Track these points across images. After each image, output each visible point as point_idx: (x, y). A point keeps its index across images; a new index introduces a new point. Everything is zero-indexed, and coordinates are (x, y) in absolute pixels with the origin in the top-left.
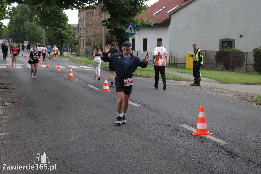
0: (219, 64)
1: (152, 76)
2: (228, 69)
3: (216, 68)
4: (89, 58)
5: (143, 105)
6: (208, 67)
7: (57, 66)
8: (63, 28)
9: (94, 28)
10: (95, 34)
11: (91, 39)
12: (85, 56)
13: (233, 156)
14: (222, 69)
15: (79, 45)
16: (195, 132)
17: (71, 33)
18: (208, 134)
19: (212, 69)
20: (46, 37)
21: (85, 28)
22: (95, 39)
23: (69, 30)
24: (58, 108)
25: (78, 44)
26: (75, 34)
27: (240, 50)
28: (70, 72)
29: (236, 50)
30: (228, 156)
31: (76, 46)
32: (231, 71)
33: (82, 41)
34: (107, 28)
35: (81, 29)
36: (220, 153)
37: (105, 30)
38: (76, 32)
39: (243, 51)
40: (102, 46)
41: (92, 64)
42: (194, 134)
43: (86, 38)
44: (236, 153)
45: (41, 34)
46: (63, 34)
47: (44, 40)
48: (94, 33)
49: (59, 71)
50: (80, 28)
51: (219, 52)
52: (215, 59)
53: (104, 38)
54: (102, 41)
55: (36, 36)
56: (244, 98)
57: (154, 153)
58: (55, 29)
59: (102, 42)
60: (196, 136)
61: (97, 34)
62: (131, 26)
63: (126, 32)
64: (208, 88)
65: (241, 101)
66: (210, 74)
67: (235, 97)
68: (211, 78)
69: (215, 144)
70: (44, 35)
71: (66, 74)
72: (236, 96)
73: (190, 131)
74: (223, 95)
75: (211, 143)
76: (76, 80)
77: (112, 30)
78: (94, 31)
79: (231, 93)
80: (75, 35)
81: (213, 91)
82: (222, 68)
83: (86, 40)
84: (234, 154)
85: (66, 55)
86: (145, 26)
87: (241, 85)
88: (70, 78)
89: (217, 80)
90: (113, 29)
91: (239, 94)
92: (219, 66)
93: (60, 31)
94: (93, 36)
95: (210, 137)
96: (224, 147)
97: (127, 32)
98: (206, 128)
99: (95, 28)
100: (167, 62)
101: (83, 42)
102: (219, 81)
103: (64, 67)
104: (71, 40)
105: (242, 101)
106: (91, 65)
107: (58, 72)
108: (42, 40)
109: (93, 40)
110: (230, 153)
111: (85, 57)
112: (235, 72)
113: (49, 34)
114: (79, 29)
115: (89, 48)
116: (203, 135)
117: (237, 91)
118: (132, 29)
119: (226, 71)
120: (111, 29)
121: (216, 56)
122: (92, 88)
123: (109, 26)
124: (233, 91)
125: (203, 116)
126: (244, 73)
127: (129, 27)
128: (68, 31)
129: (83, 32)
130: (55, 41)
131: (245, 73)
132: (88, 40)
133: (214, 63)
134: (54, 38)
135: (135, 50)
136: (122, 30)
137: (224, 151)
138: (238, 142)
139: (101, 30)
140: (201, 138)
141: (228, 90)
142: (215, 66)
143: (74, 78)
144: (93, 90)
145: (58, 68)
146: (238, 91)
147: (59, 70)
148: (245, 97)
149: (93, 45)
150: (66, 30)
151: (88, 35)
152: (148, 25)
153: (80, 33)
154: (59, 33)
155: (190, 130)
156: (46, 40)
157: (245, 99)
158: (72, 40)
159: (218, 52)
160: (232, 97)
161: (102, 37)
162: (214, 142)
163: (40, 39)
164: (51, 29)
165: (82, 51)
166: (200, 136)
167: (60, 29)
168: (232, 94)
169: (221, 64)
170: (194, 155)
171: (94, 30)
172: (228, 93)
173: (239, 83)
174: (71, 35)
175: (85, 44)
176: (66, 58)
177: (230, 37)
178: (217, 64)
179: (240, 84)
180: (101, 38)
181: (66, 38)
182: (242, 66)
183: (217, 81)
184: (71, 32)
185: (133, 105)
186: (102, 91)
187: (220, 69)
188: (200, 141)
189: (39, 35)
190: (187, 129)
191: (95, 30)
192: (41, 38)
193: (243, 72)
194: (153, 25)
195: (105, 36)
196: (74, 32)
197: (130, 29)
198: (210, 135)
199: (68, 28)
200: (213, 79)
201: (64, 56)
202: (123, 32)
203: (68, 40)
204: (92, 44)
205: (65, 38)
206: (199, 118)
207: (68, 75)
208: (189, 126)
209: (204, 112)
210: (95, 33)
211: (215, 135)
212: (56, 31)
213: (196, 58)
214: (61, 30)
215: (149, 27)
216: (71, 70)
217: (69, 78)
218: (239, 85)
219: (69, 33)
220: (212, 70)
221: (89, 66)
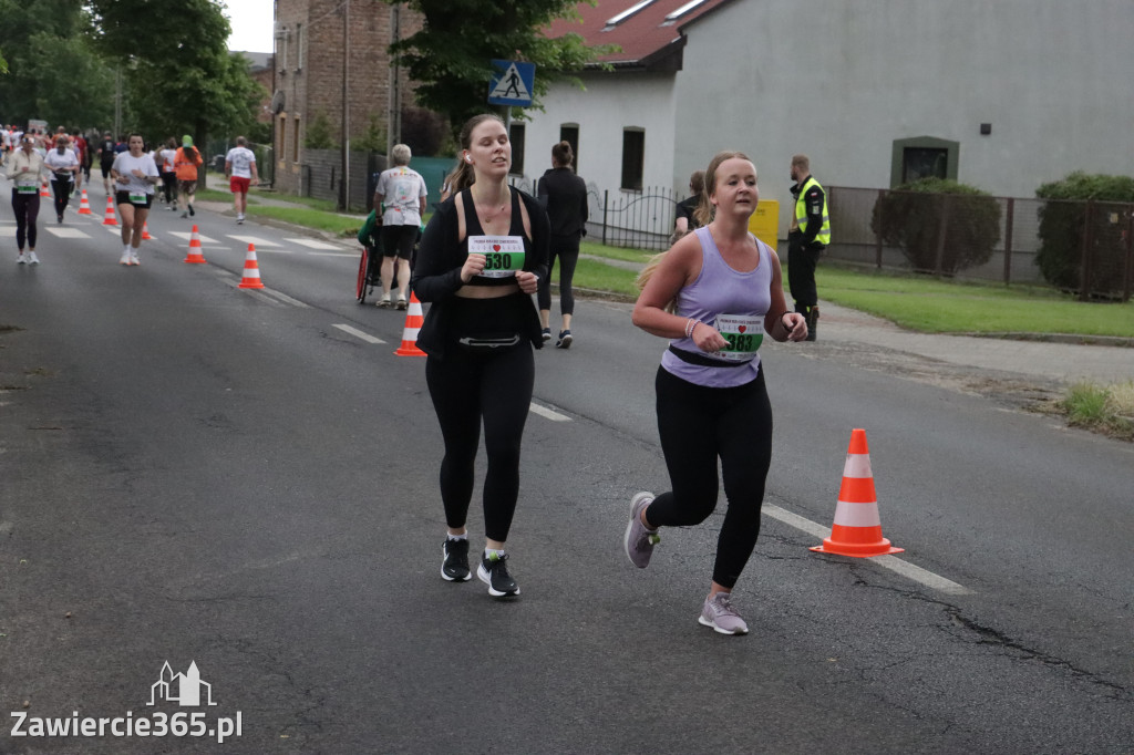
0: (888, 246)
1: (606, 290)
2: (928, 271)
3: (876, 266)
4: (317, 203)
5: (583, 416)
6: (843, 258)
7: (187, 236)
8: (206, 70)
9: (344, 72)
10: (349, 99)
11: (329, 119)
12: (300, 191)
13: (1002, 650)
14: (901, 269)
15: (273, 146)
16: (828, 540)
17: (240, 94)
18: (884, 549)
19: (856, 270)
20: (131, 103)
21: (304, 72)
22: (348, 122)
23: (233, 78)
24: (211, 419)
25: (270, 140)
26: (261, 97)
27: (978, 191)
28: (250, 264)
29: (964, 189)
30: (983, 649)
31: (261, 150)
32: (937, 279)
33: (289, 127)
34: (410, 75)
35: (283, 73)
36: (946, 636)
37: (396, 82)
38: (265, 88)
39: (994, 195)
40: (375, 151)
41: (334, 231)
42: (821, 548)
43: (308, 115)
44: (1012, 637)
45: (105, 92)
46: (208, 93)
47: (118, 117)
48: (344, 96)
49: (194, 256)
50: (279, 70)
51: (892, 197)
52: (873, 226)
53: (388, 121)
54: (379, 131)
55: (83, 96)
56: (1014, 399)
57: (660, 627)
58: (172, 73)
59: (376, 134)
60: (831, 557)
61: (358, 99)
62: (516, 72)
63: (494, 94)
64: (850, 348)
65: (1001, 410)
66: (854, 289)
67: (971, 393)
68: (859, 308)
69: (919, 593)
70: (116, 98)
71: (229, 271)
72: (975, 386)
73: (801, 534)
74: (920, 381)
75: (899, 588)
76: (273, 297)
77: (433, 83)
78: (344, 88)
79: (955, 372)
80: (261, 101)
81: (875, 365)
82: (901, 265)
83: (308, 122)
84: (1007, 642)
85: (216, 185)
86: (575, 70)
87: (986, 340)
88: (248, 290)
89: (884, 316)
90: (435, 78)
91: (988, 381)
92: (887, 254)
93: (194, 81)
94: (337, 106)
95: (892, 563)
96: (959, 610)
97: (498, 97)
98: (876, 522)
99: (348, 74)
100: (665, 232)
101: (293, 131)
102: (894, 321)
103: (214, 238)
104: (240, 120)
105: (1007, 411)
106: (334, 235)
107: (192, 260)
108: (108, 119)
109: (338, 126)
110: (990, 635)
111: (303, 197)
112: (955, 283)
113: (144, 91)
114: (278, 76)
115: (317, 159)
116: (863, 556)
117: (977, 368)
118: (521, 82)
119: (916, 278)
120: (427, 79)
121: (875, 211)
122: (349, 335)
123: (418, 69)
124: (960, 367)
125: (865, 471)
126: (996, 287)
127: (509, 73)
128: (231, 81)
129: (292, 90)
130: (172, 122)
131: (1001, 287)
132: (313, 125)
133: (868, 242)
134: (168, 110)
135: (522, 177)
136: (476, 86)
137: (961, 625)
138: (1016, 586)
139: (374, 81)
140: (852, 565)
141: (935, 361)
142: (872, 253)
143: (265, 289)
144: (357, 344)
145: (194, 243)
146: (982, 365)
147: (197, 251)
148: (1013, 391)
149: (337, 148)
150: (222, 76)
151: (313, 102)
152: (590, 68)
153: (281, 92)
154: (190, 89)
155: (804, 529)
156: (125, 116)
157: (1016, 403)
158: (247, 124)
159: (886, 194)
160: (960, 392)
161: (376, 114)
162: (915, 584)
163: (98, 112)
164: (154, 69)
165: (289, 167)
166: (849, 558)
167: (195, 73)
168: (957, 380)
169: (894, 245)
170: (836, 639)
171: (344, 82)
172: (939, 373)
173: (978, 332)
174: (244, 98)
175: (301, 142)
176: (219, 201)
177: (938, 131)
178: (879, 248)
179: (986, 335)
180: (374, 119)
181: (221, 112)
182: (986, 259)
183: (883, 320)
184: (242, 88)
185: (542, 417)
186: (399, 352)
187: (890, 268)
188: (854, 580)
189: (95, 94)
190: (789, 526)
191: (348, 79)
192: (102, 109)
193: (990, 286)
194: (611, 69)
195: (397, 111)
196: (254, 86)
197: (513, 85)
198: (892, 554)
199: (230, 71)
200: (868, 311)
201: (209, 191)
202: (481, 94)
203: (230, 121)
204: (333, 141)
205: (214, 110)
206: (845, 478)
207: (239, 274)
208: (797, 513)
209: (868, 456)
210: (348, 94)
211: (911, 555)
212: (178, 80)
213: (798, 217)
214: (198, 75)
215: (594, 75)
216: (253, 256)
217: (243, 290)
218: (980, 339)
219: (235, 90)
220: (856, 274)
221: (324, 239)
